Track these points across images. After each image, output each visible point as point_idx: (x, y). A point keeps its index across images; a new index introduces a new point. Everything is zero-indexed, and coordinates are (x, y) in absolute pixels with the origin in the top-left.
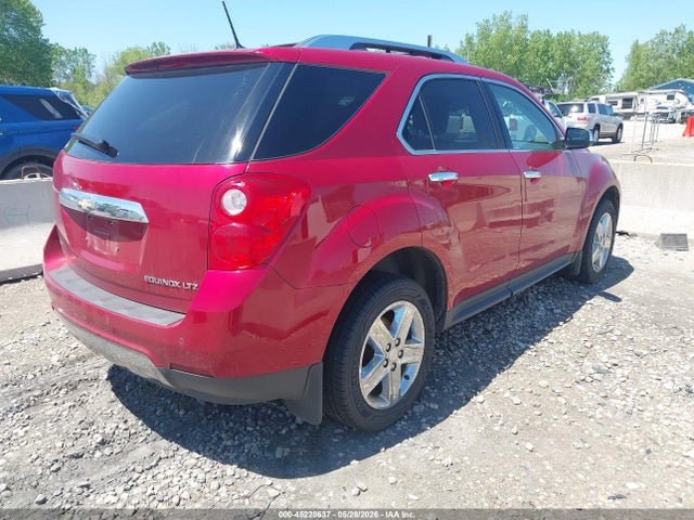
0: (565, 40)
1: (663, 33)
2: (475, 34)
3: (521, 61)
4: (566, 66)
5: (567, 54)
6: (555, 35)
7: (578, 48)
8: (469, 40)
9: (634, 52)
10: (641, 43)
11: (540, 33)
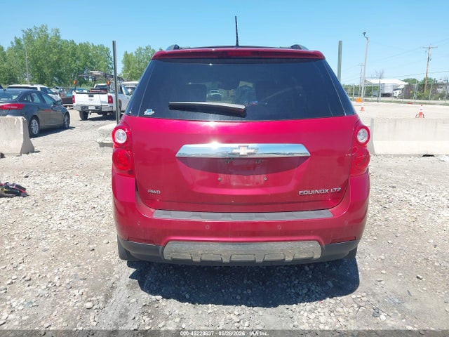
0: (85, 47)
1: (140, 49)
2: (22, 37)
3: (60, 58)
4: (88, 64)
5: (87, 57)
6: (78, 44)
7: (93, 54)
8: (18, 42)
9: (126, 58)
10: (129, 53)
11: (67, 41)
